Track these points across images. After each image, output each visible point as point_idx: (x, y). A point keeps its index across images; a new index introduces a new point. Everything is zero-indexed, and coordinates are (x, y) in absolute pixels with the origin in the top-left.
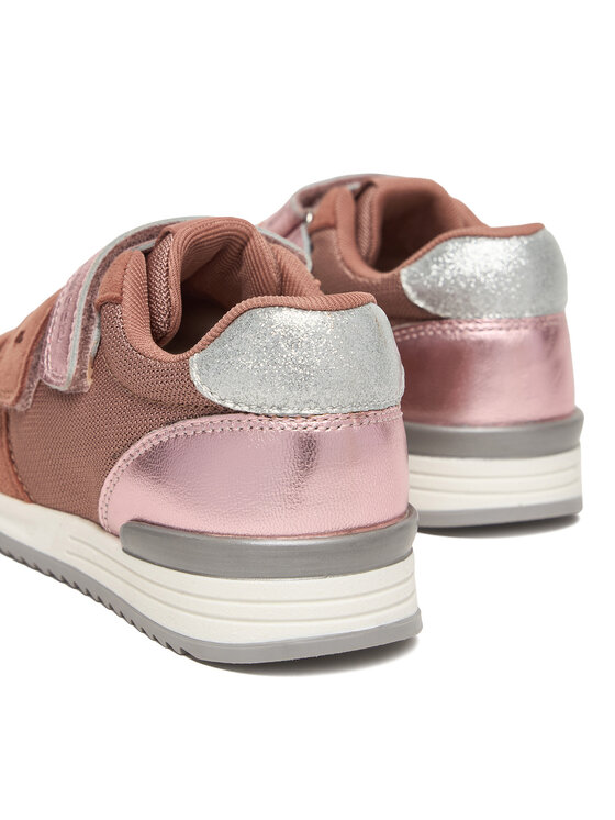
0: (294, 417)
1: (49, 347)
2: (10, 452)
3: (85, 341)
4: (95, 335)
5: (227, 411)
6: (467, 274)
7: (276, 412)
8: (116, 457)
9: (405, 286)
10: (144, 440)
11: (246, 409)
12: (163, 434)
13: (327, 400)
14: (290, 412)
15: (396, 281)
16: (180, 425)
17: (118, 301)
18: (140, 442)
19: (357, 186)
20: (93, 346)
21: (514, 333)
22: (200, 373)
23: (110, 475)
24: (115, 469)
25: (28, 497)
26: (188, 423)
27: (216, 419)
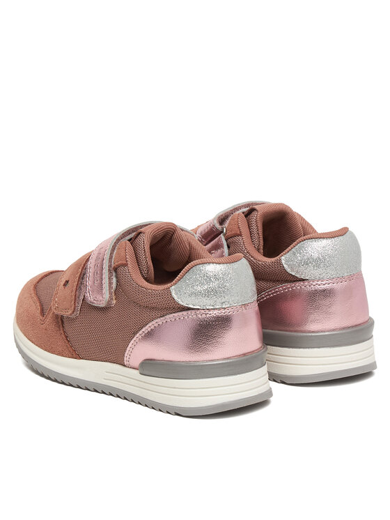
0: (219, 309)
1: (89, 287)
2: (66, 337)
3: (110, 283)
4: (114, 280)
5: (189, 309)
6: (315, 258)
7: (212, 307)
8: (135, 334)
9: (285, 266)
10: (150, 324)
11: (198, 307)
12: (160, 321)
13: (233, 301)
14: (217, 307)
15: (279, 263)
16: (167, 317)
17: (126, 265)
18: (148, 326)
19: (245, 210)
20: (114, 285)
21: (340, 284)
22: (176, 294)
23: (132, 342)
24: (135, 338)
25: (79, 357)
26: (172, 315)
27: (185, 313)
